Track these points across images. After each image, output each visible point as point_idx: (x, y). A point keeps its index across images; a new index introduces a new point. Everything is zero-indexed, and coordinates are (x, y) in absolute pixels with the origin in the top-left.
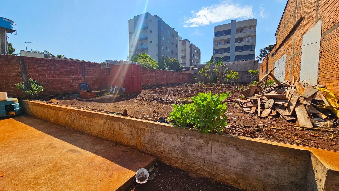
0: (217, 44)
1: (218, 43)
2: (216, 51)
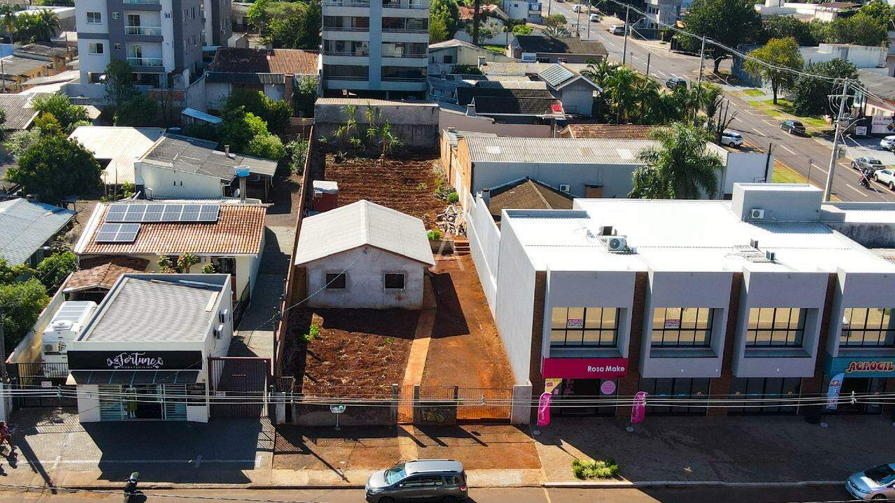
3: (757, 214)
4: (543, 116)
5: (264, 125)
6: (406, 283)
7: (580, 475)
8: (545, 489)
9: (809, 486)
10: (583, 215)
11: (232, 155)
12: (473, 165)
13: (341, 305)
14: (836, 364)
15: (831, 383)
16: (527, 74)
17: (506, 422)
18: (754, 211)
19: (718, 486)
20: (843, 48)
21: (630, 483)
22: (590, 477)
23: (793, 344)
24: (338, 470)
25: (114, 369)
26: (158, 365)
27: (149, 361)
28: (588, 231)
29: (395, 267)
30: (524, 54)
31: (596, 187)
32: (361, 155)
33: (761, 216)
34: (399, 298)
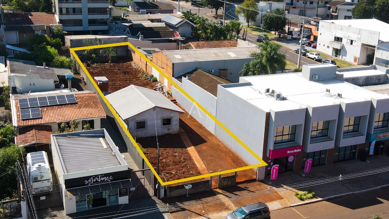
3: (315, 78)
4: (173, 39)
5: (56, 51)
6: (172, 122)
7: (302, 199)
8: (292, 208)
9: (381, 188)
10: (249, 84)
11: (47, 67)
12: (173, 64)
13: (143, 136)
14: (373, 137)
15: (371, 144)
16: (149, 20)
17: (255, 180)
18: (314, 76)
19: (352, 194)
20: (270, 3)
21: (321, 199)
22: (305, 199)
23: (352, 131)
24: (204, 216)
25: (89, 185)
26: (110, 180)
27: (106, 179)
28: (260, 91)
29: (167, 115)
30: (141, 10)
31: (225, 70)
32: (97, 62)
33: (317, 78)
34: (169, 129)
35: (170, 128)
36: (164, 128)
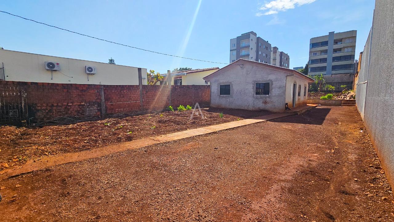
0: (313, 55)
1: (314, 53)
2: (312, 61)
6: (271, 90)
13: (227, 106)
29: (262, 77)
34: (265, 103)
35: (268, 100)
36: (257, 98)
